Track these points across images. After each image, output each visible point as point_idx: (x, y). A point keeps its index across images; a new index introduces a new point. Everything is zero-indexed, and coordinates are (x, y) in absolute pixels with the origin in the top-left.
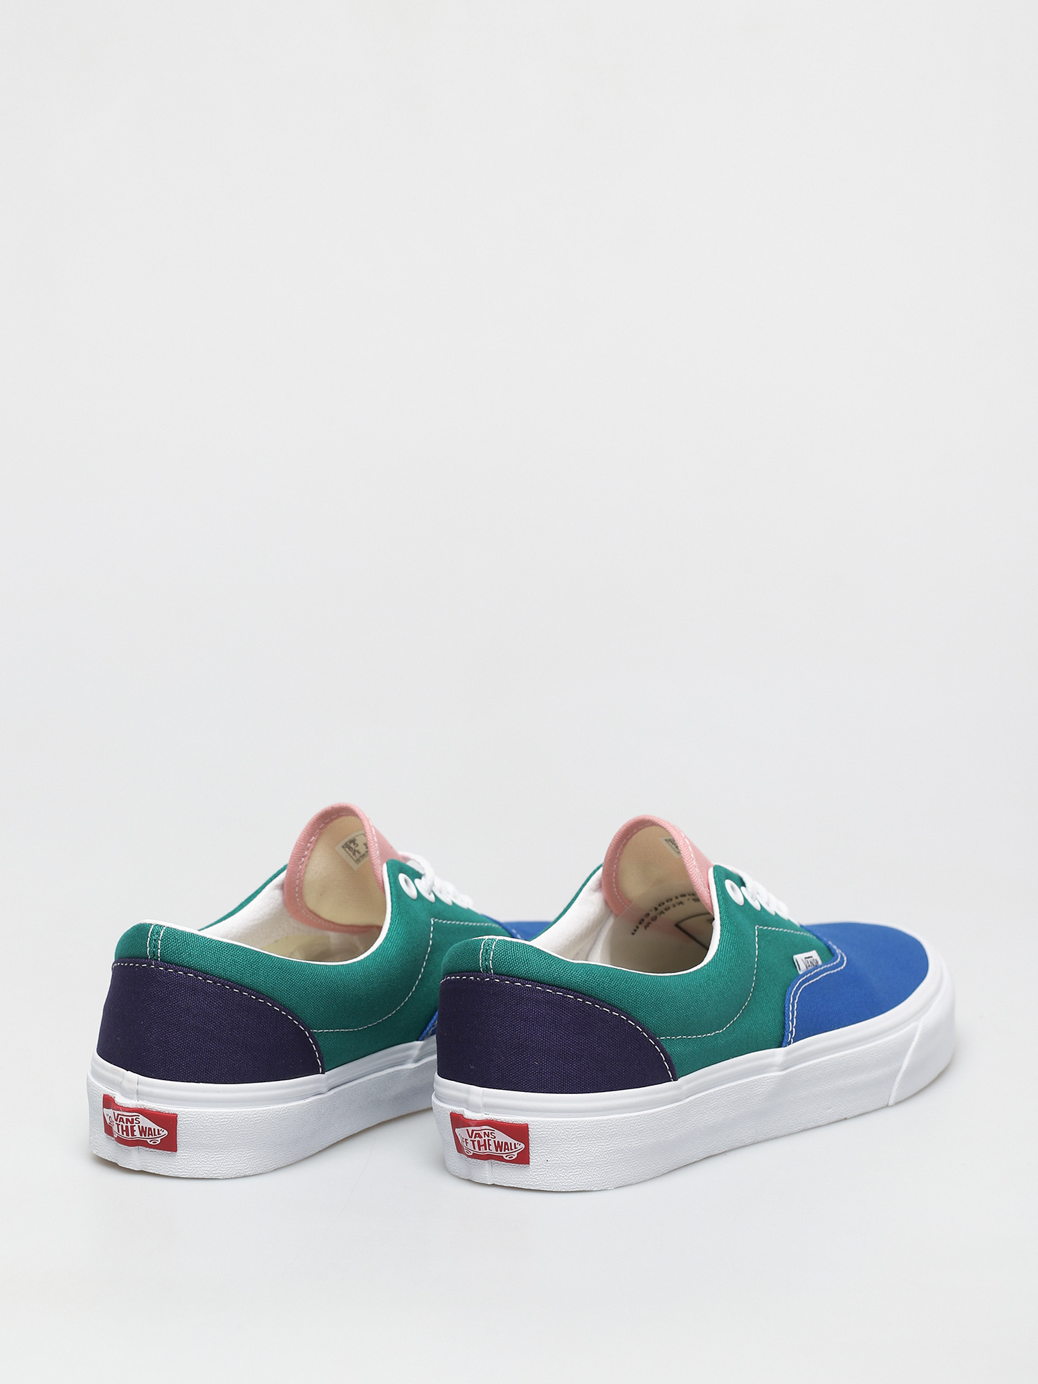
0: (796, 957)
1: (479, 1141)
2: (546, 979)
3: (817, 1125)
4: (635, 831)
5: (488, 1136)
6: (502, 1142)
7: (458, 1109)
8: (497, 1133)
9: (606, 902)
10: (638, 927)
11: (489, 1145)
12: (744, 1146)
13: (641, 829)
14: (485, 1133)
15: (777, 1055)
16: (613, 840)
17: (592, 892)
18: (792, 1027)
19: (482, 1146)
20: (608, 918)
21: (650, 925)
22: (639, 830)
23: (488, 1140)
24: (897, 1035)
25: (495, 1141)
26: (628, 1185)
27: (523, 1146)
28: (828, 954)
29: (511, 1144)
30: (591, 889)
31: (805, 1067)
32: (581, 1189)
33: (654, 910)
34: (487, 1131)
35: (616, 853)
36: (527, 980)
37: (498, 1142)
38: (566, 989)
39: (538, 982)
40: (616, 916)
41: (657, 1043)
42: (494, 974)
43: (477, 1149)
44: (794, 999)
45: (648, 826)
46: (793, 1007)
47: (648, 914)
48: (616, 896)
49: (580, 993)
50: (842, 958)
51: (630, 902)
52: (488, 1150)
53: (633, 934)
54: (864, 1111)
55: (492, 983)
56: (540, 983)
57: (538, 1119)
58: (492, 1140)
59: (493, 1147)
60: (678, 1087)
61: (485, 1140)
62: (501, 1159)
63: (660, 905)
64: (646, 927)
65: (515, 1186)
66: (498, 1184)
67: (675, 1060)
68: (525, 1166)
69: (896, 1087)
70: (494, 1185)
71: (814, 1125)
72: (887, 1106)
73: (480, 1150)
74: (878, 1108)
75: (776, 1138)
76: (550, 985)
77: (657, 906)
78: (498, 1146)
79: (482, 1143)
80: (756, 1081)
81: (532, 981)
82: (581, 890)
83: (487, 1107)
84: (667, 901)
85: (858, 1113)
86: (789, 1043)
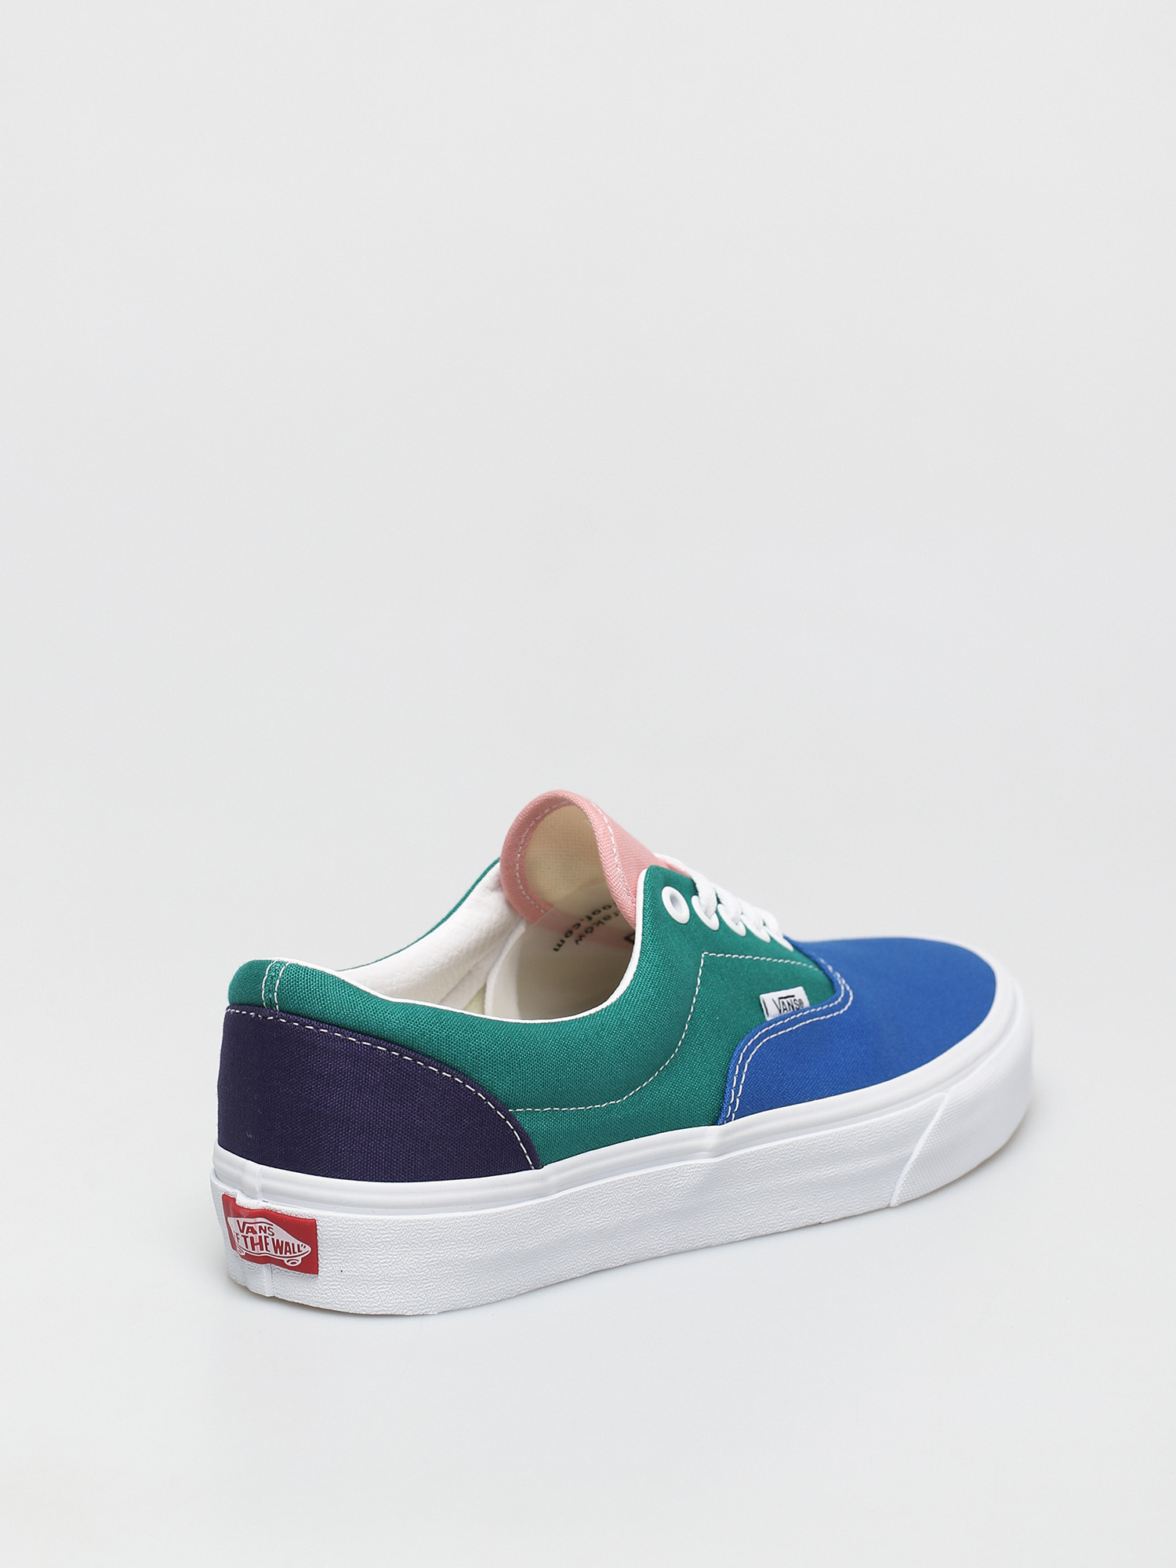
0: (763, 997)
1: (252, 1238)
2: (348, 1022)
3: (775, 1230)
4: (547, 811)
5: (265, 1232)
6: (282, 1242)
7: (231, 1191)
8: (276, 1228)
9: (509, 904)
10: (563, 941)
11: (267, 1244)
12: (656, 1258)
13: (555, 809)
14: (260, 1227)
15: (708, 1135)
16: (516, 821)
17: (490, 892)
18: (735, 1097)
19: (257, 1244)
20: (517, 925)
21: (583, 938)
22: (552, 810)
23: (265, 1237)
24: (906, 1110)
25: (273, 1239)
26: (459, 1310)
27: (308, 1249)
28: (828, 988)
29: (293, 1244)
30: (487, 888)
31: (752, 1153)
32: (389, 1313)
33: (586, 919)
34: (263, 1225)
35: (520, 839)
36: (322, 1022)
37: (278, 1240)
38: (377, 1038)
39: (338, 1026)
40: (529, 923)
41: (510, 1117)
42: (280, 1011)
43: (250, 1249)
44: (745, 1058)
45: (564, 805)
46: (742, 1068)
47: (579, 925)
48: (524, 896)
49: (396, 1044)
50: (847, 995)
51: (551, 905)
52: (265, 1251)
53: (556, 950)
54: (849, 1214)
55: (275, 1023)
56: (340, 1027)
57: (330, 1213)
58: (270, 1237)
59: (271, 1247)
60: (542, 1179)
61: (260, 1237)
62: (281, 1263)
63: (594, 913)
64: (577, 942)
65: (300, 1302)
66: (280, 1297)
67: (537, 1142)
68: (312, 1276)
69: (901, 1181)
70: (274, 1299)
71: (770, 1231)
72: (888, 1207)
73: (254, 1249)
74: (872, 1209)
75: (709, 1247)
76: (354, 1031)
77: (591, 915)
78: (278, 1246)
79: (256, 1240)
80: (673, 1170)
81: (329, 1024)
82: (473, 887)
83: (266, 1192)
84: (604, 908)
85: (840, 1216)
86: (729, 1120)
